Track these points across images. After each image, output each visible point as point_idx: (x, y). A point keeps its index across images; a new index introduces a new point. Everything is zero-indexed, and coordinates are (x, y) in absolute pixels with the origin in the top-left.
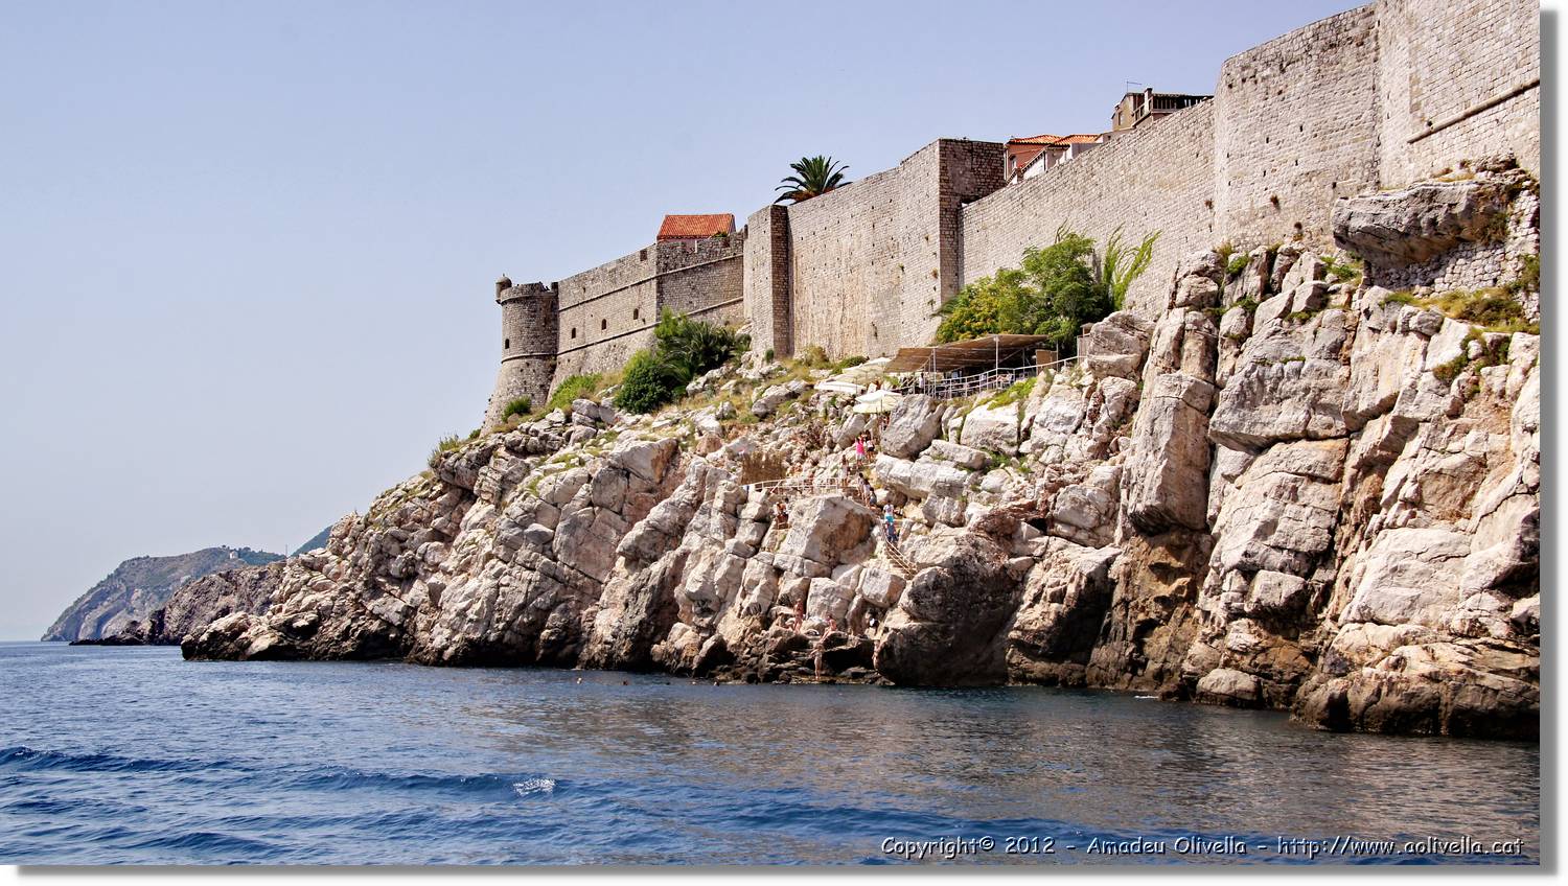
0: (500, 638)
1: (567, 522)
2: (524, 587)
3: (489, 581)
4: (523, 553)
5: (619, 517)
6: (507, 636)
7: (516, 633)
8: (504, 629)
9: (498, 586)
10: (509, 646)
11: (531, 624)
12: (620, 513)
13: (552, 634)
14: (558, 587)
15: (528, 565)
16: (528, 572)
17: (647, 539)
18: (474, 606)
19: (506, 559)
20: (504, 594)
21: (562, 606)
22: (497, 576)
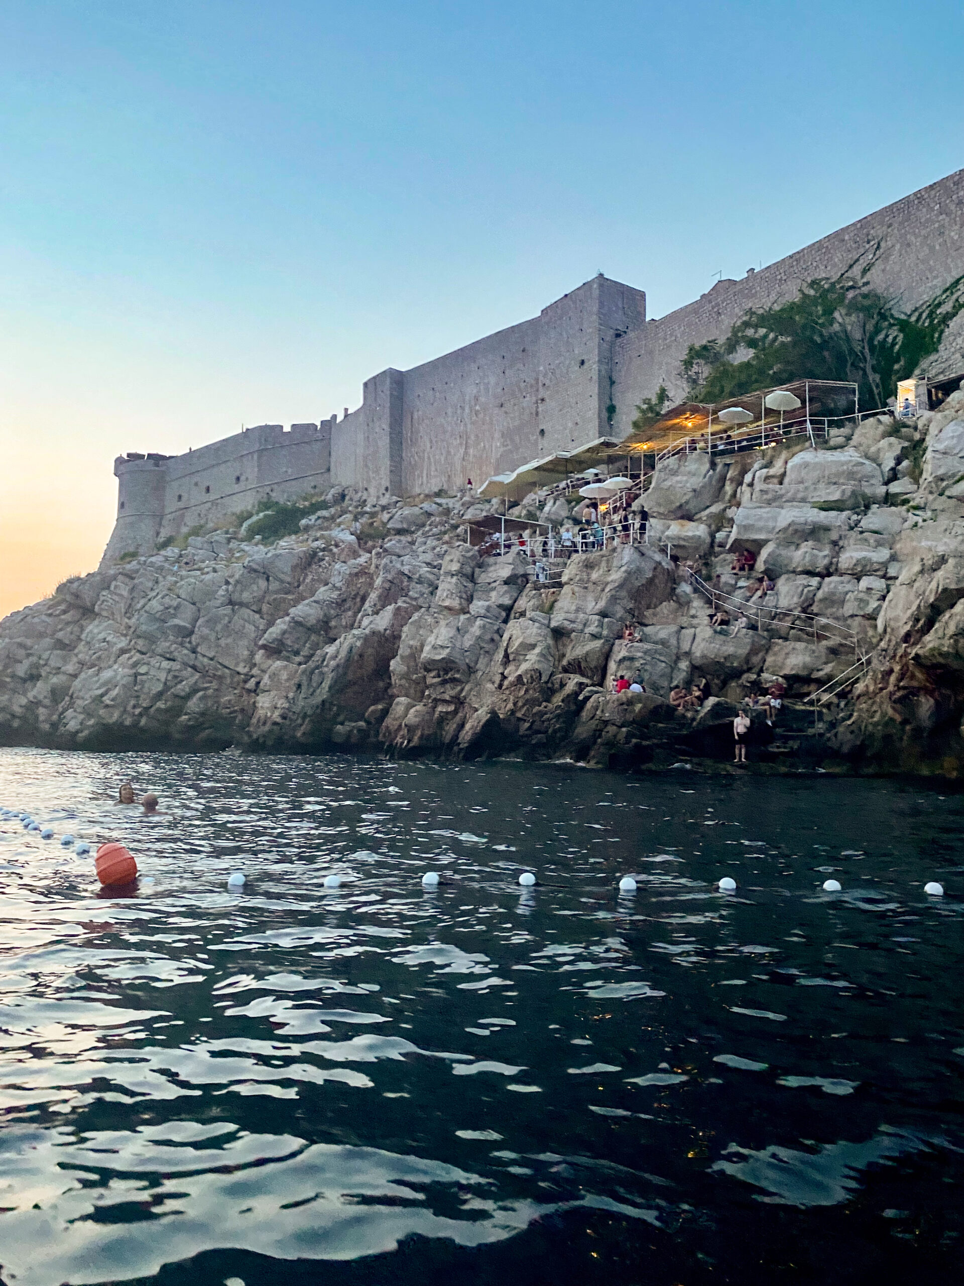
0: (135, 725)
1: (206, 618)
2: (163, 676)
3: (126, 670)
4: (163, 645)
5: (257, 616)
6: (143, 721)
7: (153, 718)
8: (141, 715)
9: (136, 675)
10: (143, 730)
11: (167, 711)
12: (259, 612)
13: (189, 720)
14: (197, 675)
15: (168, 656)
16: (167, 662)
17: (290, 633)
18: (111, 692)
19: (144, 650)
20: (143, 682)
21: (201, 693)
22: (135, 665)
